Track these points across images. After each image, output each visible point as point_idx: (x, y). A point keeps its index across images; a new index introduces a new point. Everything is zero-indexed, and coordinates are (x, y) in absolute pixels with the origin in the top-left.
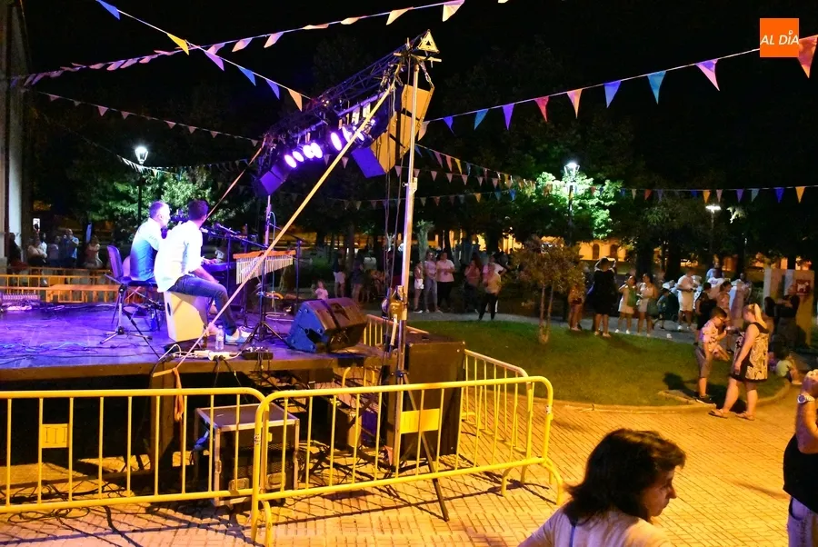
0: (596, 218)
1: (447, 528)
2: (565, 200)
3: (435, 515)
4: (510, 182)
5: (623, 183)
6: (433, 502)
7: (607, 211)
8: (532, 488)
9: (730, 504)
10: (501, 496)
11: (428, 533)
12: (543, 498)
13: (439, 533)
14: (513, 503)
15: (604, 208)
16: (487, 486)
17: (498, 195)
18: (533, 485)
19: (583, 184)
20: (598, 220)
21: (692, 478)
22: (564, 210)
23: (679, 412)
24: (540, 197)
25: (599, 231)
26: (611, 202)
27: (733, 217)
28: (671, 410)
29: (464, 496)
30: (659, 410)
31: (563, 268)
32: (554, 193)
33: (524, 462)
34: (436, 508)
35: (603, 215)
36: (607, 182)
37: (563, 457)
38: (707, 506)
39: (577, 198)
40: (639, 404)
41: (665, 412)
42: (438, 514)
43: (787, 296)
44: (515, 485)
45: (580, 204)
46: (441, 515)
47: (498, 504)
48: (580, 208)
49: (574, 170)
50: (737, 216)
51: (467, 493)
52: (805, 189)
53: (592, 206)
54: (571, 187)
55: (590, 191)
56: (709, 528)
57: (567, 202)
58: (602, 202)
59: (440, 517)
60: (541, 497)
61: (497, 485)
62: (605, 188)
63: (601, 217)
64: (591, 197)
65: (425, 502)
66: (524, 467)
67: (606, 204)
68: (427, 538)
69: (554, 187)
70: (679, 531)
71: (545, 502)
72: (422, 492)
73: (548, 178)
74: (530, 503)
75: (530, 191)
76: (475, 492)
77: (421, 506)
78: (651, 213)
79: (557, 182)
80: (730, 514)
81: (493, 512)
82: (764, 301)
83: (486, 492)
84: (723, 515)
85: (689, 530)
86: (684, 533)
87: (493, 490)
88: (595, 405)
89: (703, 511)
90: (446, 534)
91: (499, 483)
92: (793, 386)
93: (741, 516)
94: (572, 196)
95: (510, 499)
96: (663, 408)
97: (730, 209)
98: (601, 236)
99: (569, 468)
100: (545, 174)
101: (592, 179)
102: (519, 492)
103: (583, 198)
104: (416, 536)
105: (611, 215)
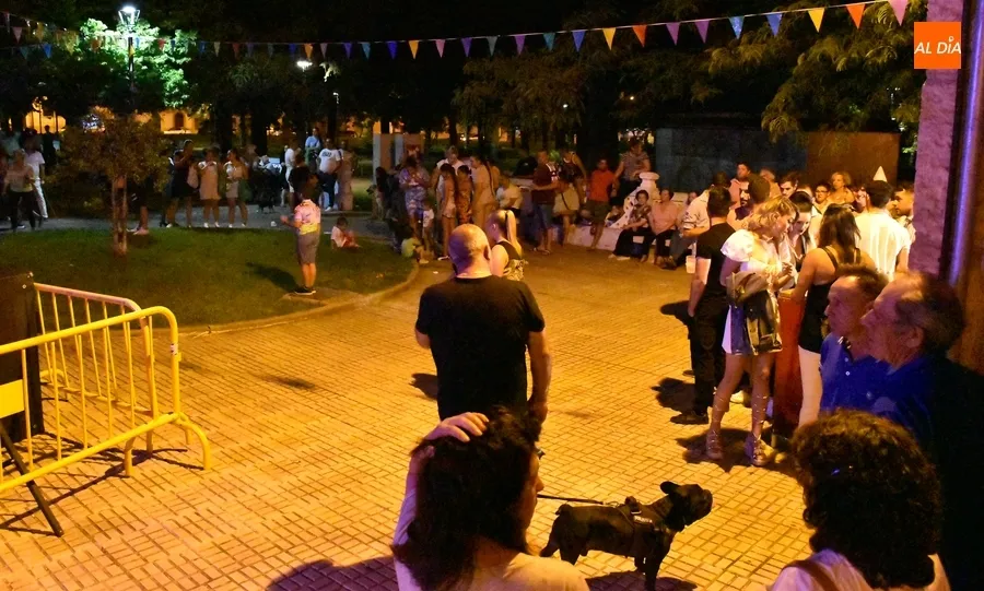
0: (165, 81)
1: (64, 547)
2: (122, 57)
3: (39, 532)
4: (40, 33)
5: (199, 33)
6: (30, 513)
7: (181, 71)
8: (164, 455)
9: (399, 417)
10: (128, 477)
11: (37, 562)
12: (185, 466)
13: (55, 557)
14: (148, 484)
15: (177, 67)
16: (102, 468)
17: (25, 52)
18: (165, 450)
19: (146, 36)
20: (170, 84)
21: (351, 395)
22: (122, 69)
23: (313, 317)
24: (88, 53)
25: (170, 98)
26: (185, 59)
27: (327, 75)
28: (304, 317)
29: (73, 492)
30: (290, 319)
31: (140, 151)
32: (107, 48)
33: (151, 424)
34: (38, 521)
35: (175, 76)
36: (178, 33)
37: (192, 404)
38: (377, 424)
39: (139, 54)
40: (264, 315)
41: (297, 320)
42: (43, 529)
43: (399, 166)
44: (141, 456)
45: (144, 63)
46: (50, 529)
47: (127, 490)
48: (145, 67)
49: (133, 16)
50: (331, 73)
51: (77, 486)
52: (419, 43)
53: (160, 64)
54: (131, 39)
55: (156, 45)
56: (388, 450)
57: (126, 60)
58: (173, 59)
59: (48, 534)
60: (181, 465)
61: (116, 464)
62: (176, 40)
63: (173, 80)
64: (159, 53)
65: (18, 518)
66: (149, 434)
67: (178, 61)
68: (39, 572)
69: (108, 40)
70: (357, 463)
71: (187, 471)
72: (7, 504)
73: (97, 27)
74: (168, 477)
75: (72, 45)
76: (87, 481)
77: (14, 525)
78: (236, 72)
79: (110, 33)
80: (404, 429)
81: (120, 503)
82: (374, 171)
83: (104, 478)
84: (397, 431)
85: (368, 460)
86: (363, 463)
87: (112, 472)
88: (212, 327)
89: (374, 432)
90: (66, 556)
91: (118, 459)
92: (422, 266)
93: (414, 427)
94: (133, 51)
95: (140, 478)
96: (293, 315)
97: (323, 65)
98: (175, 104)
99: (203, 417)
100: (92, 21)
101: (157, 29)
102: (149, 464)
103: (146, 53)
104: (19, 573)
105: (186, 77)
